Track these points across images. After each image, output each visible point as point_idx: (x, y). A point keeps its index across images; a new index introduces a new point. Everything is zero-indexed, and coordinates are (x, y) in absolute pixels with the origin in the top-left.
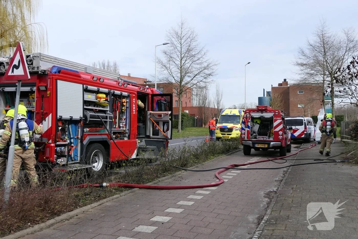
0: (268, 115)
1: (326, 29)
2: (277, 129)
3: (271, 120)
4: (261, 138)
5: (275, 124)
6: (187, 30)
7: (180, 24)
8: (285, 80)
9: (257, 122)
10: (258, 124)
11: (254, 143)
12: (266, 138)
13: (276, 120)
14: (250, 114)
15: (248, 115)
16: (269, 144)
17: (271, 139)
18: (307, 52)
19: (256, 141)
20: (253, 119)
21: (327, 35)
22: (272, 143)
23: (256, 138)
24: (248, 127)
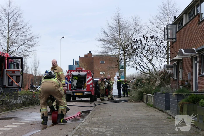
0: (83, 74)
1: (121, 15)
2: (89, 83)
3: (85, 78)
4: (78, 89)
5: (87, 80)
6: (14, 8)
7: (8, 3)
8: (90, 52)
9: (75, 79)
10: (76, 80)
11: (74, 93)
12: (81, 89)
13: (88, 77)
14: (71, 73)
15: (70, 74)
16: (83, 93)
17: (85, 90)
18: (107, 31)
19: (75, 91)
20: (73, 76)
21: (121, 20)
22: (85, 92)
23: (75, 89)
24: (70, 82)
